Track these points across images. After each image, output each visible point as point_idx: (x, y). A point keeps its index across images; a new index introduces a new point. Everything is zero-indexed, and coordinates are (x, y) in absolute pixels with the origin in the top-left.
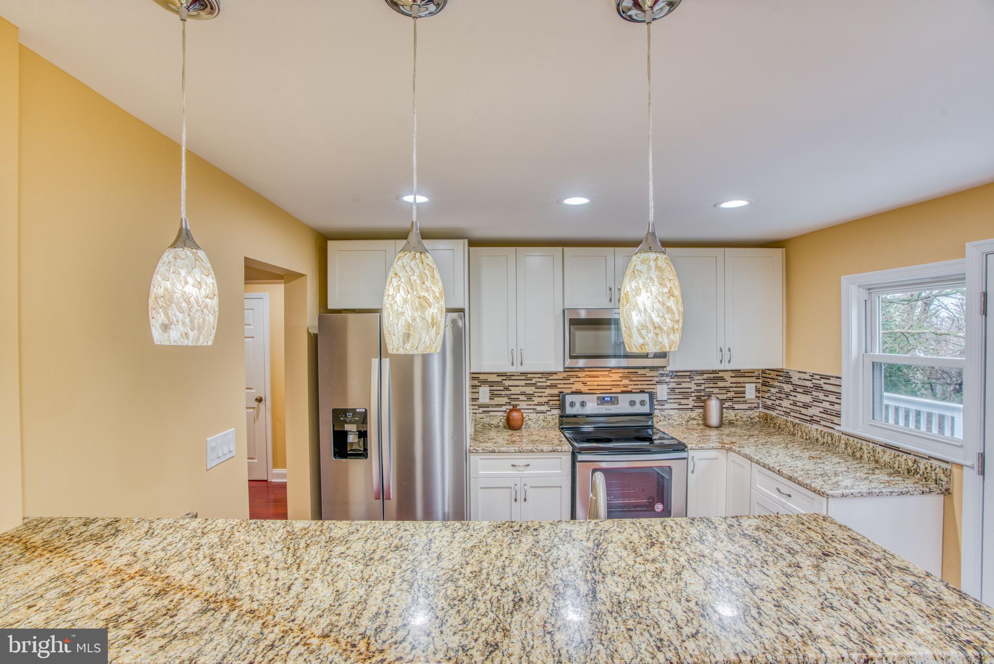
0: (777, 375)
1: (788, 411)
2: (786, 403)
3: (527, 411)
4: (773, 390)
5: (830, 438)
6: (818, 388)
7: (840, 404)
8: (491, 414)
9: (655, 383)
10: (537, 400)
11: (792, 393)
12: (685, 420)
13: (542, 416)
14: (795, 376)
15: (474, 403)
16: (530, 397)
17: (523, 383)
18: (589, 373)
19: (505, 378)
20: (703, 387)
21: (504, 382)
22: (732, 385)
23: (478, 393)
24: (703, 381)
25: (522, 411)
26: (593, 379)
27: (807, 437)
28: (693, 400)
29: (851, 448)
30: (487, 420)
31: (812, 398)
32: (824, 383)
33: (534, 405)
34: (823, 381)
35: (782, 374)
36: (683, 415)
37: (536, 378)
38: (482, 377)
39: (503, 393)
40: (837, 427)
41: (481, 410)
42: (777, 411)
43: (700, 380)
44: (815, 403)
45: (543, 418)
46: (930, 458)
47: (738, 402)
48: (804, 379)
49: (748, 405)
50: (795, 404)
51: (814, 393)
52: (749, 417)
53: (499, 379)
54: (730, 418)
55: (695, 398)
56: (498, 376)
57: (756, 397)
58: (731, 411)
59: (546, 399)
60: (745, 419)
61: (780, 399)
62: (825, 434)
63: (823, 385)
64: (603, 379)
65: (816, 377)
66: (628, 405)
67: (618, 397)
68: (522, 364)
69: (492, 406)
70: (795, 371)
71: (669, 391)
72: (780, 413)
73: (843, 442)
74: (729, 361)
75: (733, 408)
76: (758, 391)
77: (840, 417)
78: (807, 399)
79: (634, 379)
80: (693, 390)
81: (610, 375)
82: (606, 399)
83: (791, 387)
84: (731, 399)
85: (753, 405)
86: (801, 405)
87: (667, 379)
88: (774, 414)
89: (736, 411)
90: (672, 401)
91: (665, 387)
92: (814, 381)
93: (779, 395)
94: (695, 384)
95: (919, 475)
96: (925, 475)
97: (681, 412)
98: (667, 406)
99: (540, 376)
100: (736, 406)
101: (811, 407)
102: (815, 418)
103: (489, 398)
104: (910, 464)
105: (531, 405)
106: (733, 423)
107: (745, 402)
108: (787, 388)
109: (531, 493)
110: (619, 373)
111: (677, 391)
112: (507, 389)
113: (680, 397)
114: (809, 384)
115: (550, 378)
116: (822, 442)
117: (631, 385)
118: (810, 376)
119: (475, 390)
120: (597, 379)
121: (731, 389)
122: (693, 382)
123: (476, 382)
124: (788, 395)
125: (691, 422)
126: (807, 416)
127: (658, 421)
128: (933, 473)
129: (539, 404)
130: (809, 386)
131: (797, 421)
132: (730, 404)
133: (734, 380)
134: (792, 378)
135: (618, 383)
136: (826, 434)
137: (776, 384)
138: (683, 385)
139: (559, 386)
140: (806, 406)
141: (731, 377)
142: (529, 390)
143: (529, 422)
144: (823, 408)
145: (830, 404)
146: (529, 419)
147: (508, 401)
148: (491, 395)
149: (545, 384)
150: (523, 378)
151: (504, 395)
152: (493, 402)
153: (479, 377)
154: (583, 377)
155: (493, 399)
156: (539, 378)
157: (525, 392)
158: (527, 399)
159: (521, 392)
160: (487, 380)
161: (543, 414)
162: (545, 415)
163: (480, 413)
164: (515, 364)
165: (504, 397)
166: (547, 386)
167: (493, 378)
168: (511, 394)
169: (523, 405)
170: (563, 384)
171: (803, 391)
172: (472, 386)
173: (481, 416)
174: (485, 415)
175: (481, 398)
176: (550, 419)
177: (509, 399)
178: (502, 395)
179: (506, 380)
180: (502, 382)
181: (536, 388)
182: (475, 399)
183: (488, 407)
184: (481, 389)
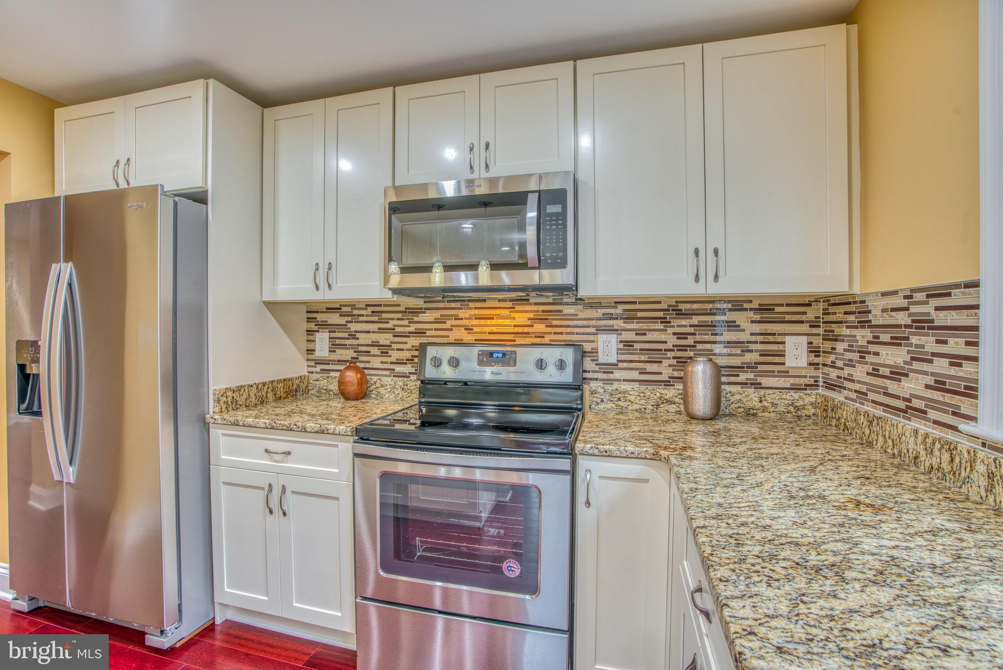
0: (846, 313)
1: (864, 389)
2: (860, 372)
3: (380, 372)
4: (840, 347)
6: (922, 324)
8: (332, 374)
9: (593, 330)
10: (395, 355)
11: (872, 348)
12: (652, 402)
13: (400, 382)
14: (876, 307)
15: (311, 357)
16: (385, 350)
17: (374, 327)
18: (476, 312)
19: (350, 319)
20: (690, 341)
21: (349, 325)
22: (753, 338)
23: (314, 341)
24: (692, 330)
25: (366, 372)
26: (483, 322)
27: (896, 451)
28: (670, 366)
30: (323, 383)
31: (909, 352)
32: (937, 309)
33: (391, 363)
34: (933, 303)
35: (852, 308)
36: (648, 393)
37: (393, 319)
38: (320, 317)
39: (348, 342)
40: (966, 426)
41: (319, 368)
42: (844, 392)
43: (685, 326)
44: (916, 365)
45: (401, 384)
47: (770, 374)
48: (893, 310)
49: (792, 380)
50: (875, 373)
51: (914, 340)
52: (792, 405)
53: (342, 321)
54: (749, 404)
55: (674, 362)
56: (340, 316)
57: (811, 364)
58: (751, 391)
59: (408, 355)
60: (781, 408)
61: (850, 363)
62: (935, 444)
63: (935, 314)
64: (500, 322)
65: (920, 296)
66: (532, 367)
67: (515, 352)
68: (330, 286)
69: (333, 362)
70: (876, 294)
71: (621, 346)
72: (851, 395)
74: (716, 277)
75: (757, 386)
76: (814, 351)
77: (975, 397)
78: (895, 356)
79: (555, 323)
80: (669, 346)
81: (513, 315)
82: (495, 355)
83: (869, 334)
84: (752, 367)
85: (803, 381)
86: (888, 372)
87: (619, 324)
88: (838, 397)
89: (763, 392)
90: (625, 365)
91: (613, 339)
92: (914, 309)
93: (849, 356)
94: (674, 334)
97: (643, 388)
98: (617, 374)
99: (399, 316)
100: (765, 381)
101: (906, 375)
102: (916, 403)
103: (328, 349)
105: (387, 363)
106: (754, 415)
107: (785, 374)
108: (863, 337)
109: (291, 502)
110: (527, 312)
111: (637, 346)
112: (353, 336)
113: (643, 358)
114: (902, 318)
115: (416, 319)
116: (927, 464)
117: (550, 333)
118: (904, 298)
119: (311, 338)
120: (489, 322)
121: (752, 347)
122: (670, 331)
123: (312, 326)
124: (864, 353)
125: (664, 407)
127: (599, 401)
129: (399, 362)
130: (903, 323)
131: (879, 412)
132: (751, 376)
133: (757, 328)
134: (870, 311)
135: (526, 330)
136: (937, 445)
137: (844, 331)
138: (650, 336)
139: (429, 333)
140: (897, 374)
141: (752, 322)
142: (385, 339)
143: (382, 390)
144: (933, 374)
145: (951, 364)
146: (382, 386)
147: (355, 355)
148: (332, 345)
149: (407, 329)
150: (376, 319)
151: (349, 345)
152: (334, 357)
153: (316, 318)
154: (466, 319)
155: (335, 351)
156: (398, 319)
157: (379, 342)
158: (382, 353)
159: (372, 342)
160: (327, 321)
161: (402, 379)
162: (405, 379)
163: (316, 373)
164: (321, 287)
165: (349, 349)
166: (409, 333)
167: (334, 319)
168: (358, 345)
169: (376, 362)
170: (436, 330)
171: (892, 338)
172: (307, 331)
173: (315, 376)
174: (321, 375)
175: (318, 348)
176: (413, 388)
177: (355, 352)
178: (346, 345)
179: (351, 322)
180: (346, 325)
181: (394, 336)
182: (310, 351)
183: (329, 364)
184: (318, 336)
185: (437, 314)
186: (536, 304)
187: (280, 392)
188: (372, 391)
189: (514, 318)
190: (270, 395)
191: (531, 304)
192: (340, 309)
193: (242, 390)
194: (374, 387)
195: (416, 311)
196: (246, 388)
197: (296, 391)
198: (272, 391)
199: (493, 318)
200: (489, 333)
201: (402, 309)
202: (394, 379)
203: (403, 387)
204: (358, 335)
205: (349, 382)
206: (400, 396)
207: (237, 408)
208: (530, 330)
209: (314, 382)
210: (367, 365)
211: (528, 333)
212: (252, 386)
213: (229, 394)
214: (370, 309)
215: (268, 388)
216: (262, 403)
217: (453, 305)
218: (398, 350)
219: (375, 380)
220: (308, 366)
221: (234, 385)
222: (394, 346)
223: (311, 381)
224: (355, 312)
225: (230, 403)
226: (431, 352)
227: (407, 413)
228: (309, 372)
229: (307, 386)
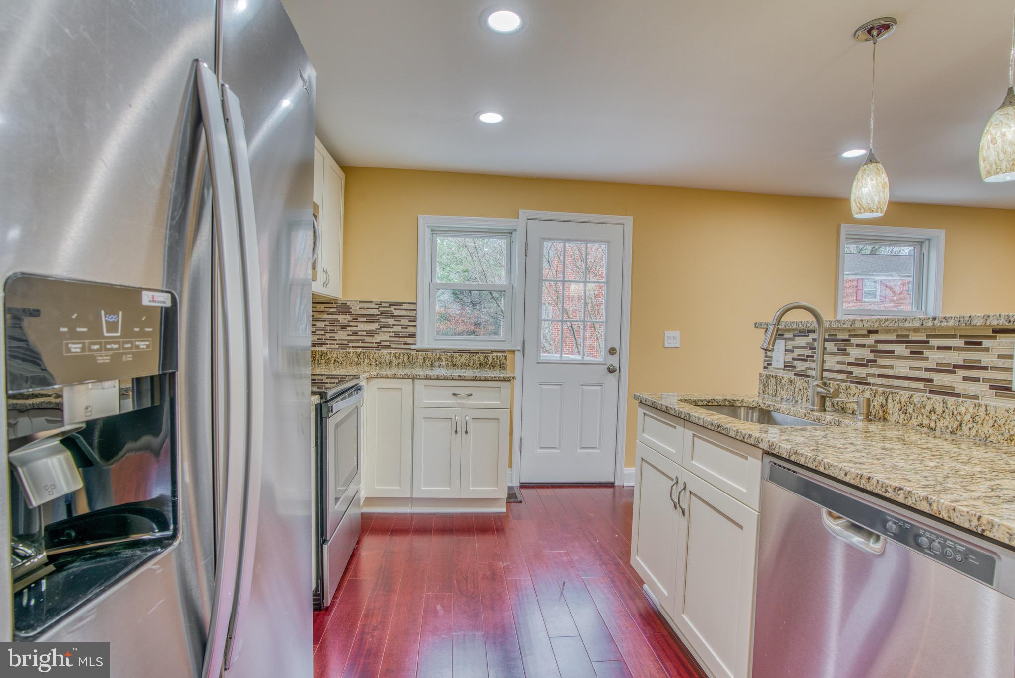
0: (325, 308)
1: (346, 342)
2: (342, 335)
4: (319, 324)
5: (406, 357)
6: (386, 315)
7: (415, 326)
11: (351, 324)
14: (355, 306)
27: (378, 362)
29: (429, 361)
31: (379, 325)
32: (395, 309)
34: (393, 307)
35: (335, 305)
40: (412, 347)
42: (328, 346)
44: (383, 330)
46: (493, 351)
48: (367, 308)
50: (355, 334)
51: (382, 320)
61: (333, 332)
62: (400, 355)
63: (393, 311)
65: (384, 305)
70: (356, 301)
72: (333, 346)
73: (421, 357)
77: (415, 337)
78: (373, 327)
83: (349, 318)
86: (365, 333)
92: (381, 309)
93: (329, 328)
95: (488, 365)
96: (493, 364)
101: (379, 334)
102: (383, 343)
104: (482, 359)
108: (343, 319)
114: (375, 312)
116: (397, 362)
118: (376, 304)
124: (344, 327)
126: (373, 343)
128: (498, 361)
130: (375, 314)
131: (359, 350)
134: (351, 308)
136: (402, 355)
137: (325, 316)
140: (371, 334)
144: (393, 332)
145: (402, 328)
171: (367, 320)
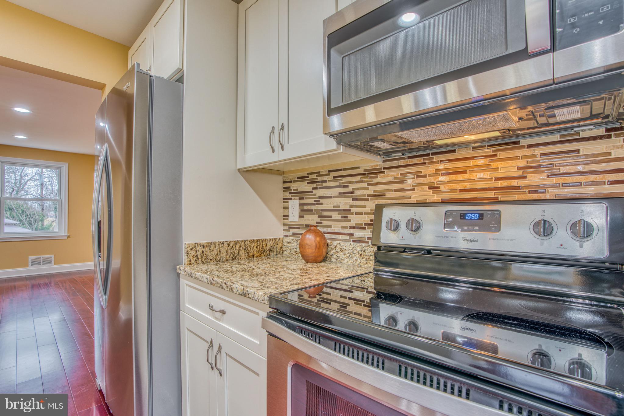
3: (340, 237)
8: (298, 237)
10: (354, 220)
13: (358, 247)
15: (286, 222)
16: (345, 215)
17: (336, 192)
19: (315, 185)
21: (315, 191)
23: (288, 208)
25: (327, 236)
26: (452, 177)
30: (294, 246)
33: (351, 228)
37: (353, 182)
38: (293, 186)
39: (313, 208)
41: (292, 231)
45: (359, 249)
53: (309, 188)
56: (308, 183)
59: (366, 219)
64: (475, 175)
66: (527, 232)
67: (499, 212)
69: (302, 227)
79: (563, 170)
81: (494, 165)
82: (468, 216)
99: (358, 178)
103: (298, 216)
105: (347, 227)
110: (517, 158)
112: (318, 202)
115: (375, 181)
117: (556, 185)
119: (286, 205)
120: (460, 177)
123: (287, 195)
129: (358, 227)
135: (514, 183)
139: (388, 195)
142: (345, 203)
143: (341, 255)
146: (341, 251)
147: (319, 220)
148: (302, 211)
149: (366, 192)
150: (337, 183)
151: (315, 210)
152: (304, 222)
153: (289, 187)
154: (430, 175)
155: (303, 217)
156: (357, 182)
157: (339, 207)
158: (342, 217)
159: (334, 207)
160: (297, 189)
161: (360, 244)
162: (363, 245)
163: (290, 236)
164: (276, 150)
165: (314, 214)
166: (368, 196)
167: (303, 186)
168: (322, 210)
169: (337, 227)
170: (396, 190)
172: (284, 199)
173: (289, 239)
174: (293, 238)
175: (290, 215)
176: (370, 254)
177: (319, 217)
178: (312, 210)
179: (316, 188)
180: (312, 192)
181: (353, 200)
182: (286, 217)
183: (298, 228)
184: (290, 202)
185: (396, 173)
186: (529, 146)
187: (253, 250)
188: (333, 255)
189: (496, 169)
190: (242, 253)
191: (523, 147)
192: (308, 177)
193: (213, 246)
194: (334, 251)
195: (375, 172)
196: (217, 245)
197: (270, 251)
198: (245, 249)
199: (465, 172)
200: (461, 191)
201: (361, 171)
202: (352, 243)
203: (360, 252)
204: (322, 201)
205: (307, 244)
206: (358, 262)
207: (207, 262)
208: (521, 183)
209: (287, 245)
210: (329, 230)
211: (518, 188)
212: (223, 243)
213: (199, 249)
214: (333, 174)
215: (240, 246)
216: (234, 259)
217: (415, 161)
218: (357, 214)
219: (335, 245)
220: (284, 230)
221: (203, 241)
222: (354, 210)
223: (285, 244)
224: (320, 179)
225: (199, 257)
226: (388, 214)
227: (364, 281)
228: (285, 236)
229: (281, 248)
